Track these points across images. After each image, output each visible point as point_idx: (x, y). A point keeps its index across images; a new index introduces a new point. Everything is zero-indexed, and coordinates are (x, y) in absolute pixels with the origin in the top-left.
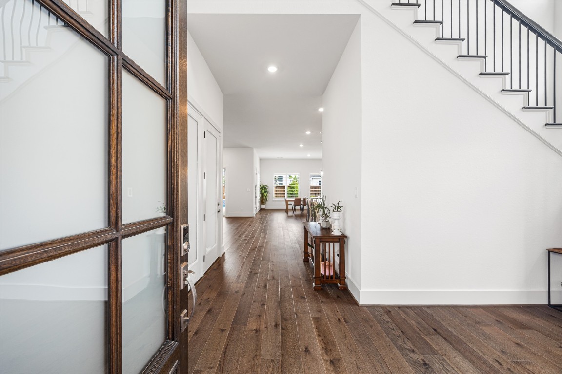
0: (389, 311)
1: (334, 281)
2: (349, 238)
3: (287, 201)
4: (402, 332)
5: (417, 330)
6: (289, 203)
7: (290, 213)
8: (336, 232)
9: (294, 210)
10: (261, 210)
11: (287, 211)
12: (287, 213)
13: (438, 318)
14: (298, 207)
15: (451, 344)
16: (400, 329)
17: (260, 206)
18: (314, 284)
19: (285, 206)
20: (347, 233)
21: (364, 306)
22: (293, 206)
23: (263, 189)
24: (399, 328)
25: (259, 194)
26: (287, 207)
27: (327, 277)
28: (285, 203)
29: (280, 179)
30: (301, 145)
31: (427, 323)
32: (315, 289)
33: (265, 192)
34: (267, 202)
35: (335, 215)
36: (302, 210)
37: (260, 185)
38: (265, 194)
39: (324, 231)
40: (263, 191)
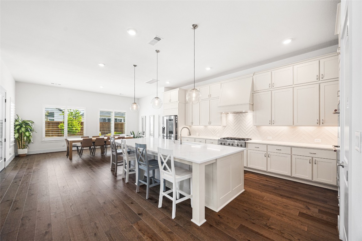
7: (76, 159)
10: (17, 157)
12: (71, 159)
17: (16, 151)
23: (21, 127)
25: (12, 134)
33: (27, 130)
34: (30, 145)
37: (16, 121)
38: (27, 134)
40: (23, 129)
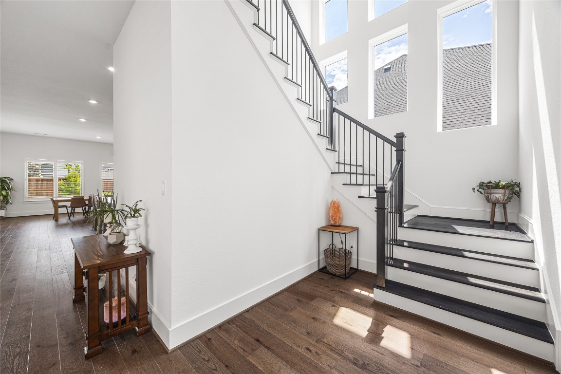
0: (210, 339)
1: (128, 326)
2: (154, 253)
3: (55, 203)
4: (226, 366)
5: (241, 351)
6: (60, 204)
7: (63, 220)
8: (132, 249)
9: (70, 215)
11: (55, 217)
12: (56, 221)
13: (258, 322)
14: (79, 210)
15: (273, 351)
16: (224, 364)
18: (86, 349)
19: (53, 210)
20: (152, 247)
21: (176, 349)
22: (70, 209)
24: (222, 362)
26: (56, 211)
27: (116, 325)
28: (51, 205)
29: (48, 168)
30: (83, 120)
31: (249, 335)
32: (88, 357)
33: (3, 189)
35: (130, 222)
36: (85, 213)
38: (4, 193)
39: (112, 248)
